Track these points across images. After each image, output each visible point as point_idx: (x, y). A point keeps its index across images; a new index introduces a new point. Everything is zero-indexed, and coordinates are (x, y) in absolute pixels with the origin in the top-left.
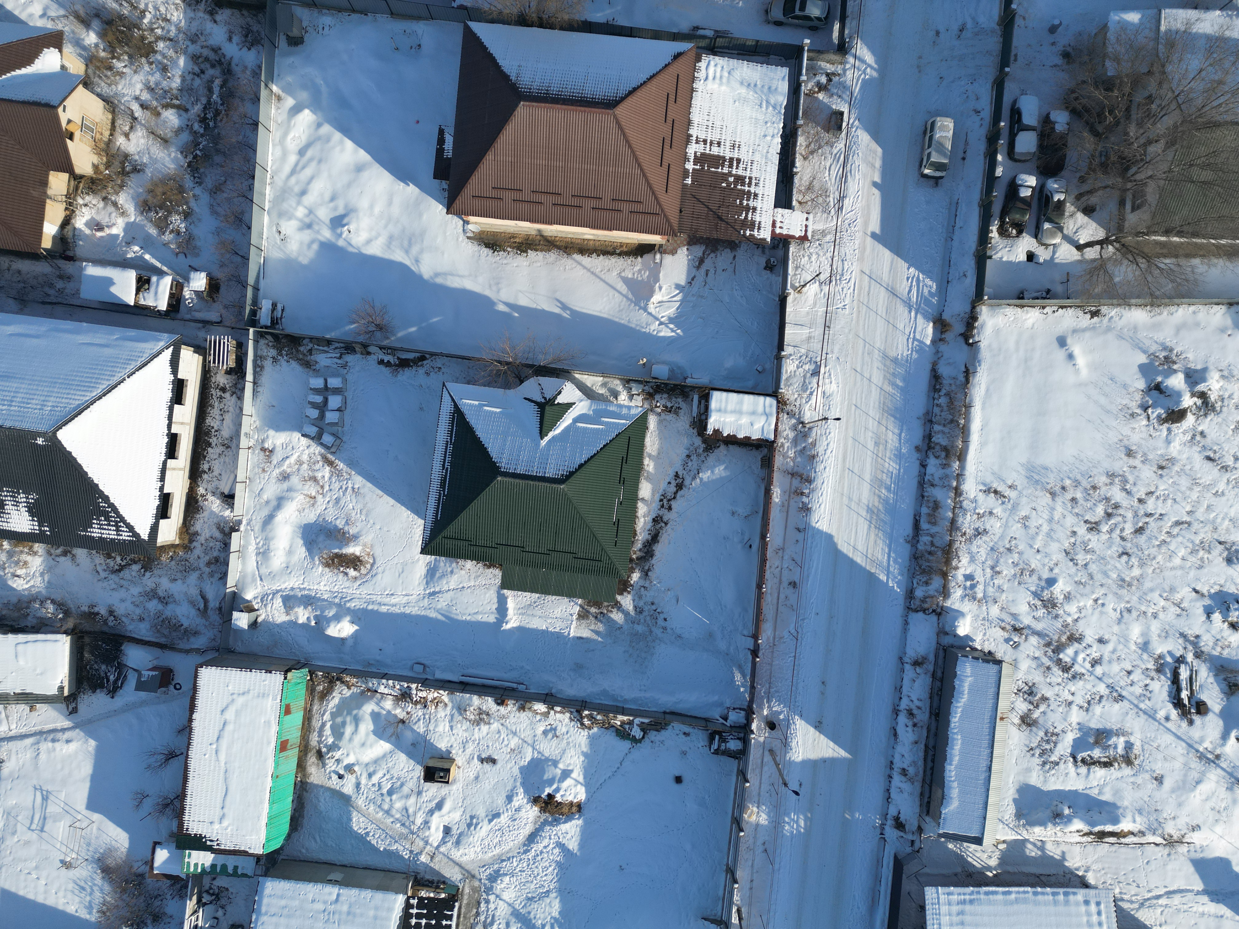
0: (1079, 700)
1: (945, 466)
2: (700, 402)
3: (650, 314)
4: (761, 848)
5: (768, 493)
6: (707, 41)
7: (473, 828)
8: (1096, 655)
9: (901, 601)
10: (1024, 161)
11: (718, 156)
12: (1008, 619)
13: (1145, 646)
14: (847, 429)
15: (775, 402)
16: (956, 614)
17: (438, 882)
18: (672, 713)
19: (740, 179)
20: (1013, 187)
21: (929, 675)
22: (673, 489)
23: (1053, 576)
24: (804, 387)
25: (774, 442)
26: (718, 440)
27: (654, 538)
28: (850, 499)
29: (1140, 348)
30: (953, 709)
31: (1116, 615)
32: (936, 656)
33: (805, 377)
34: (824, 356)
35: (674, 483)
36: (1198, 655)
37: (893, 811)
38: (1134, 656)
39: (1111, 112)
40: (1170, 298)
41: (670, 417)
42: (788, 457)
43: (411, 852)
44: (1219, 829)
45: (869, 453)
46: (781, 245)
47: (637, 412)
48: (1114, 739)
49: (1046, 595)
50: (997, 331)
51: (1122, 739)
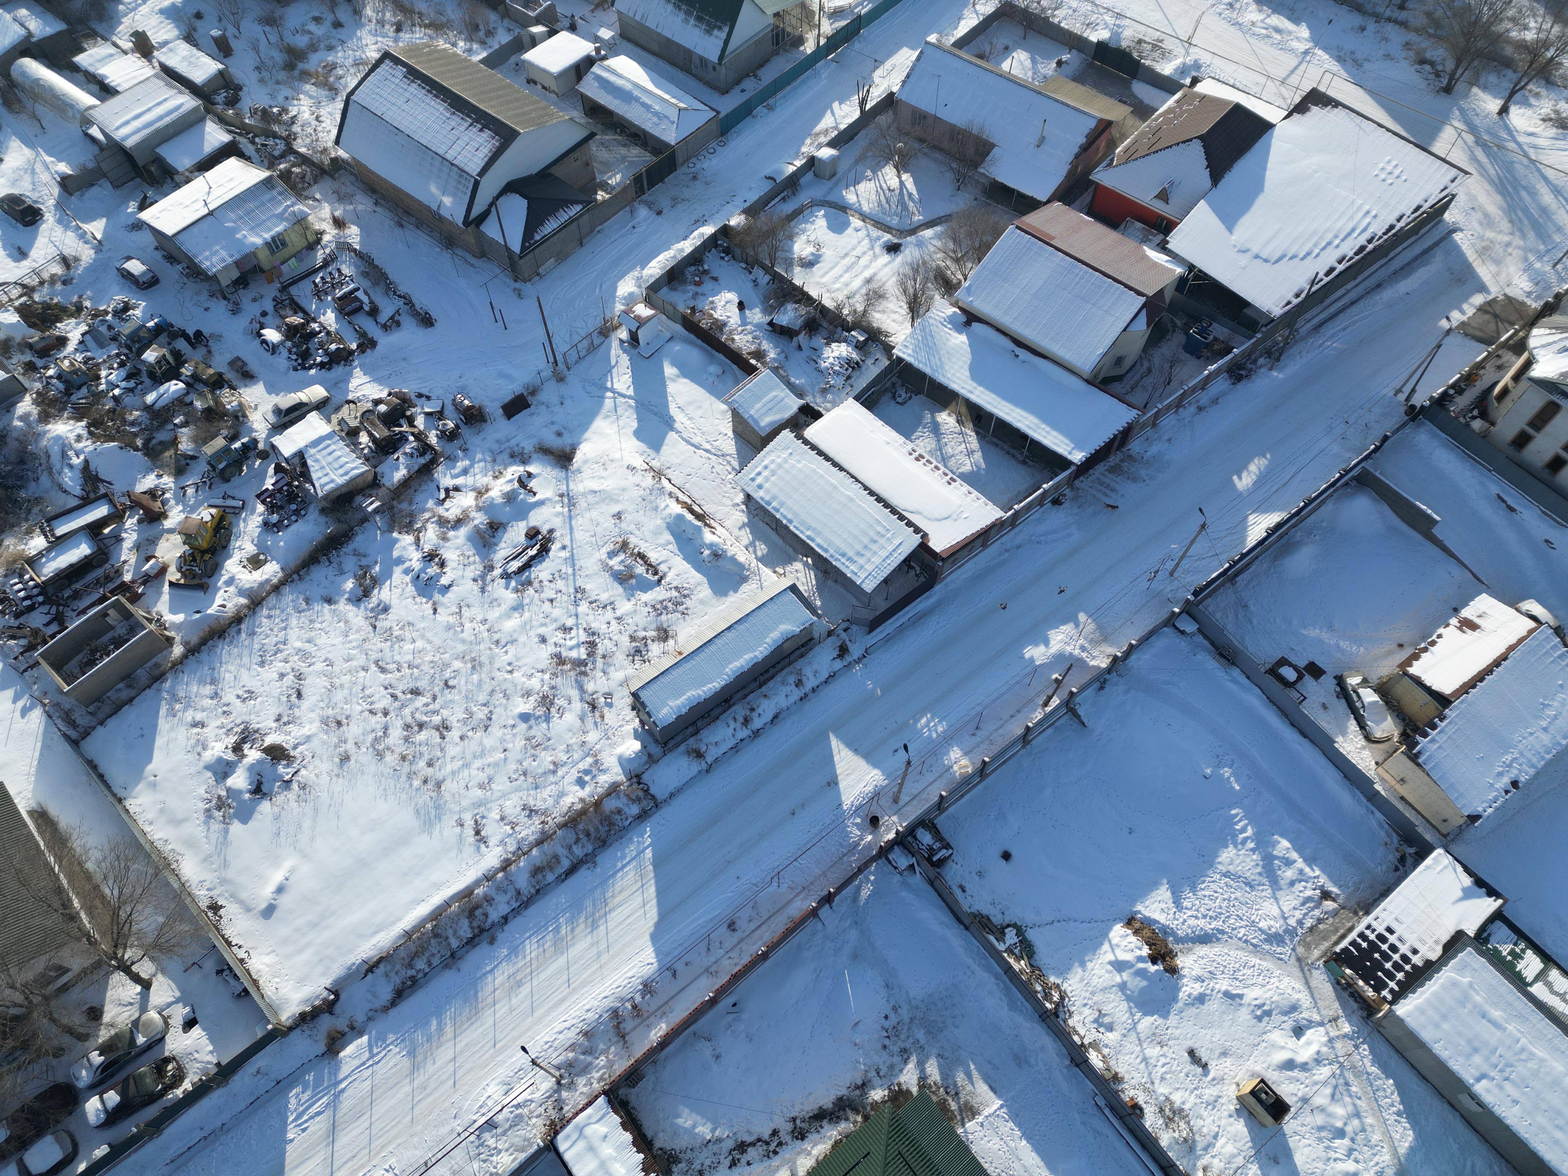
0: (609, 615)
1: (488, 899)
4: (979, 733)
5: (664, 1043)
7: (1266, 1008)
8: (560, 634)
9: (656, 818)
10: (71, 1136)
12: (590, 721)
13: (518, 608)
14: (528, 1030)
15: (560, 1137)
16: (625, 764)
17: (1344, 989)
18: (959, 920)
21: (699, 737)
22: (751, 1153)
23: (518, 721)
24: (518, 1120)
25: (605, 1093)
26: (654, 1157)
27: (821, 1116)
28: (599, 955)
29: (225, 838)
31: (511, 649)
32: (677, 745)
33: (504, 1133)
34: (463, 1136)
35: (744, 1158)
36: (491, 568)
37: (838, 664)
38: (534, 608)
40: (148, 856)
42: (608, 1060)
43: (1357, 1047)
44: (617, 455)
45: (535, 983)
48: (616, 568)
49: (540, 711)
50: (301, 981)
51: (611, 563)
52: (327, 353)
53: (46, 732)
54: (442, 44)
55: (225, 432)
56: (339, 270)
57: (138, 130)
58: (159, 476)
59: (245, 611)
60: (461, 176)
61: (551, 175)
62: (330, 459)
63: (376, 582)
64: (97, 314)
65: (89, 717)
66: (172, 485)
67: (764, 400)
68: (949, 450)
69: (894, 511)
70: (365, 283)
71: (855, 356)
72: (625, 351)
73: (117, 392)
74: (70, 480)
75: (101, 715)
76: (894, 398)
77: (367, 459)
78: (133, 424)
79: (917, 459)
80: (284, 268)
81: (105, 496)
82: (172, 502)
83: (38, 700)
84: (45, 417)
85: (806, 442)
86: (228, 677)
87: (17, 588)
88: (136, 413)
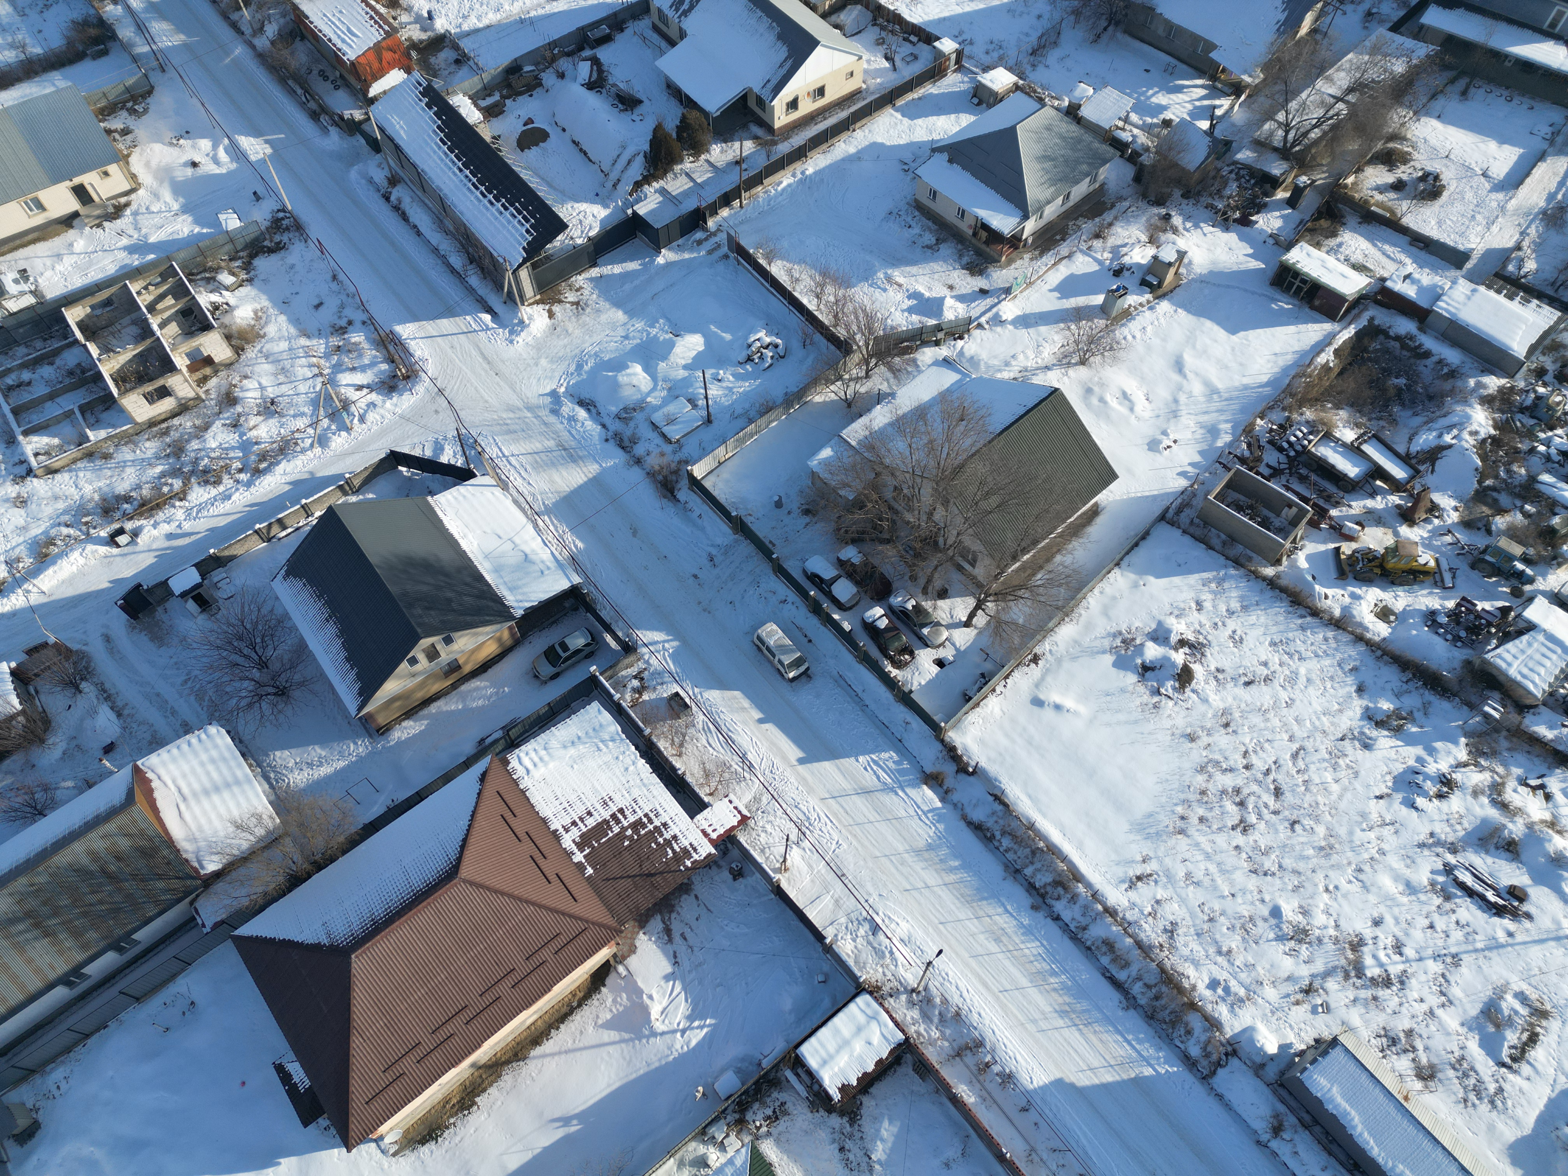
0: (1434, 1001)
1: (1074, 898)
2: (797, 1075)
3: (663, 1034)
5: (955, 1100)
6: (502, 742)
8: (1390, 941)
9: (1190, 1079)
10: (857, 603)
11: (598, 824)
12: (1289, 988)
13: (1411, 888)
14: (957, 954)
15: (867, 997)
16: (1247, 1035)
19: (637, 825)
20: (870, 628)
21: (1300, 1129)
23: (1271, 905)
24: (879, 953)
25: (907, 1039)
26: (854, 1097)
28: (1034, 1021)
29: (1098, 653)
30: (1359, 1141)
31: (1356, 887)
32: (1283, 1101)
33: (869, 943)
34: (866, 905)
36: (1453, 849)
38: (1416, 907)
39: (881, 519)
40: (1073, 598)
41: (782, 1124)
42: (936, 1040)
45: (1000, 956)
46: (729, 845)
47: (742, 1158)
48: (1504, 1005)
49: (1287, 929)
50: (981, 742)
51: (1509, 997)
53: (1168, 494)
55: (1531, 551)
58: (1456, 509)
59: (1326, 617)
62: (1538, 657)
63: (1397, 731)
65: (1188, 521)
66: (1449, 521)
73: (1542, 448)
74: (1425, 439)
75: (1192, 530)
77: (1551, 694)
78: (1509, 471)
81: (1418, 472)
82: (1429, 527)
83: (1196, 480)
84: (1487, 401)
86: (1253, 619)
87: (1297, 433)
88: (1523, 471)
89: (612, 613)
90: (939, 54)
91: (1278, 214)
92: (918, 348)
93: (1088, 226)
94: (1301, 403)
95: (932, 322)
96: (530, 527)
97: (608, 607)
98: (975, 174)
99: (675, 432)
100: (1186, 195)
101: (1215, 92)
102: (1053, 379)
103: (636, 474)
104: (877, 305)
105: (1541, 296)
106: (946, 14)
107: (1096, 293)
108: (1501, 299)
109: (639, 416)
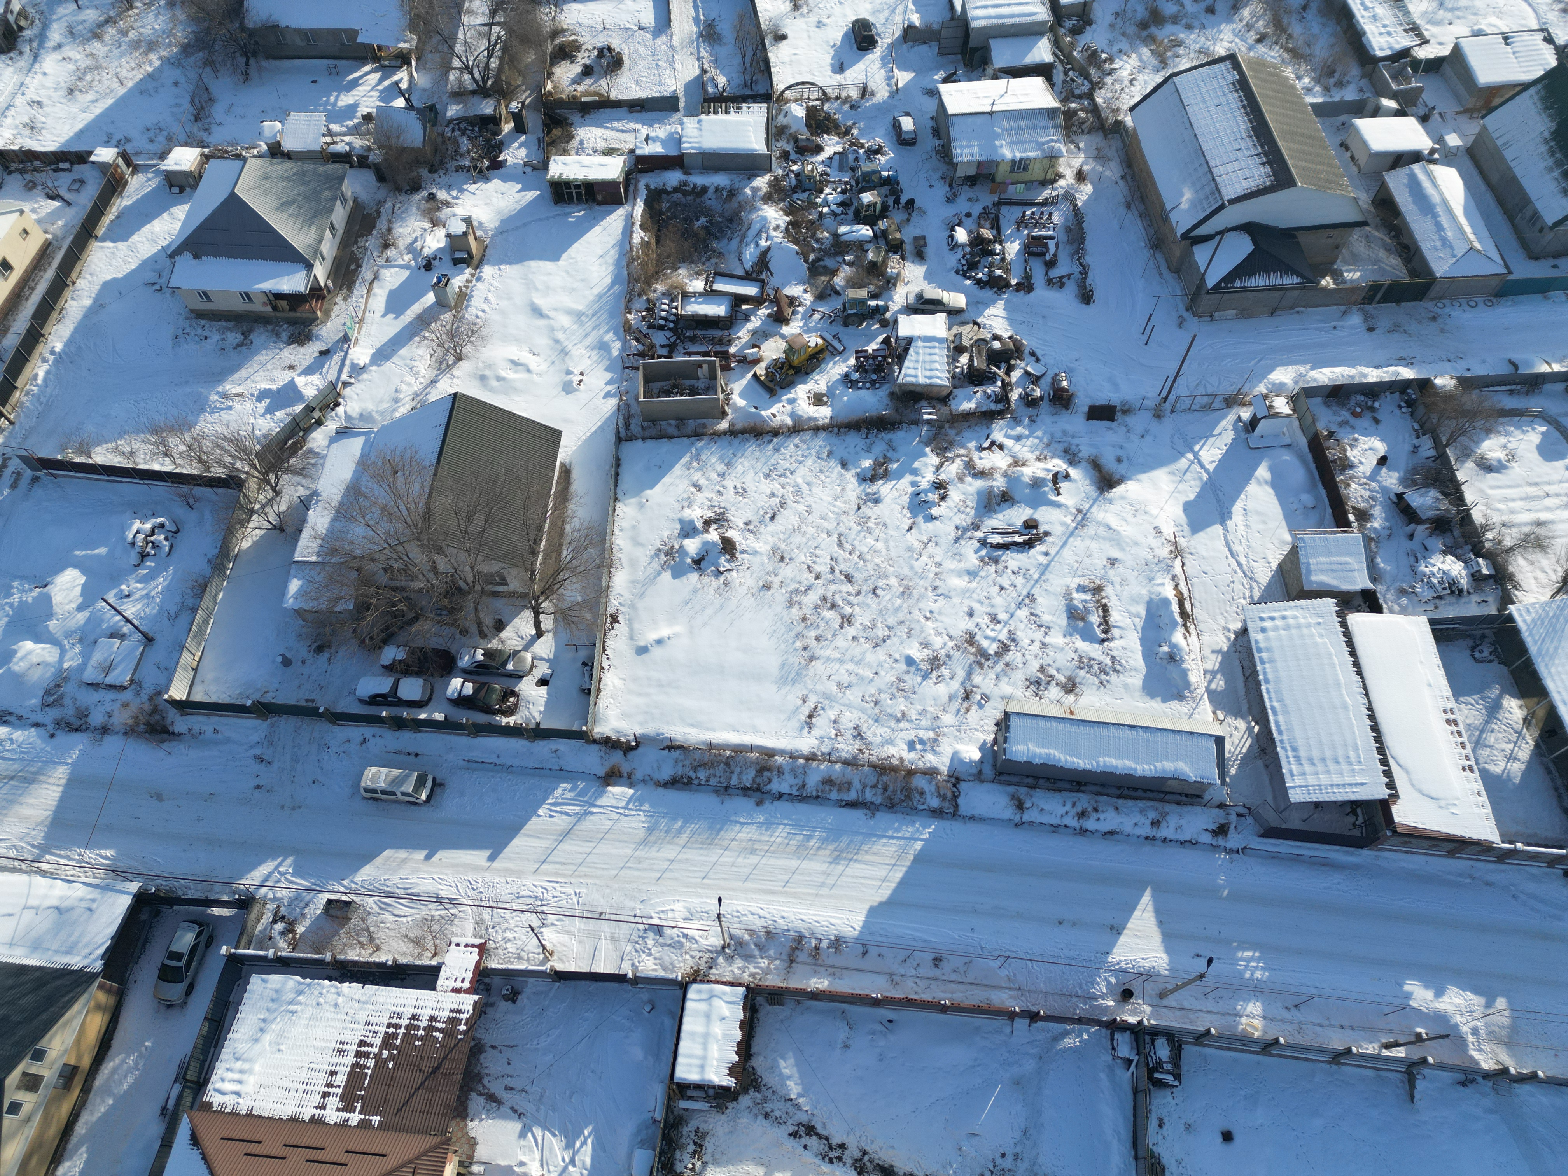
0: (1039, 635)
1: (780, 771)
2: (690, 1098)
4: (1294, 1012)
5: (816, 996)
6: (187, 1092)
8: (987, 620)
9: (947, 825)
10: (432, 691)
11: (350, 1074)
12: (955, 705)
13: (972, 574)
14: (733, 890)
15: (694, 987)
16: (956, 761)
18: (1135, 1145)
19: (388, 1041)
20: (461, 701)
21: (1032, 792)
22: (813, 1141)
23: (903, 659)
24: (677, 946)
25: (748, 988)
26: (744, 1069)
28: (823, 885)
29: (655, 577)
30: (1069, 766)
31: (941, 601)
32: (1009, 784)
33: (663, 945)
34: (637, 919)
35: (805, 1140)
36: (977, 528)
37: (1207, 838)
38: (984, 584)
39: (394, 605)
40: (604, 550)
41: (709, 1146)
42: (768, 968)
44: (1155, 511)
45: (764, 861)
46: (487, 980)
48: (1076, 602)
49: (925, 666)
50: (625, 716)
51: (1075, 595)
52: (990, 274)
53: (609, 418)
54: (1289, 72)
55: (872, 288)
56: (1051, 214)
57: (989, 17)
58: (806, 291)
59: (785, 430)
60: (1212, 193)
61: (1295, 237)
62: (928, 358)
63: (886, 475)
64: (856, 144)
65: (640, 429)
66: (809, 303)
67: (1333, 559)
68: (1491, 739)
69: (1381, 750)
70: (1063, 237)
71: (1464, 582)
72: (1235, 429)
73: (826, 210)
74: (750, 254)
75: (647, 433)
76: (1473, 649)
77: (953, 377)
78: (818, 241)
79: (1448, 722)
80: (1011, 188)
81: (762, 281)
82: (799, 316)
83: (620, 393)
84: (768, 198)
85: (1344, 624)
86: (740, 468)
87: (663, 308)
88: (826, 234)
89: (200, 886)
90: (103, 167)
91: (516, 145)
92: (304, 438)
93: (372, 242)
94: (649, 282)
95: (299, 408)
96: (38, 879)
97: (191, 884)
98: (229, 256)
99: (122, 675)
100: (433, 170)
101: (387, 70)
102: (446, 387)
103: (113, 744)
104: (233, 426)
105: (744, 99)
106: (79, 126)
107: (423, 294)
108: (720, 117)
109: (68, 689)
